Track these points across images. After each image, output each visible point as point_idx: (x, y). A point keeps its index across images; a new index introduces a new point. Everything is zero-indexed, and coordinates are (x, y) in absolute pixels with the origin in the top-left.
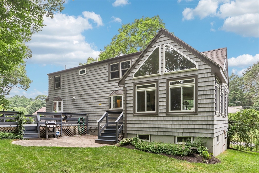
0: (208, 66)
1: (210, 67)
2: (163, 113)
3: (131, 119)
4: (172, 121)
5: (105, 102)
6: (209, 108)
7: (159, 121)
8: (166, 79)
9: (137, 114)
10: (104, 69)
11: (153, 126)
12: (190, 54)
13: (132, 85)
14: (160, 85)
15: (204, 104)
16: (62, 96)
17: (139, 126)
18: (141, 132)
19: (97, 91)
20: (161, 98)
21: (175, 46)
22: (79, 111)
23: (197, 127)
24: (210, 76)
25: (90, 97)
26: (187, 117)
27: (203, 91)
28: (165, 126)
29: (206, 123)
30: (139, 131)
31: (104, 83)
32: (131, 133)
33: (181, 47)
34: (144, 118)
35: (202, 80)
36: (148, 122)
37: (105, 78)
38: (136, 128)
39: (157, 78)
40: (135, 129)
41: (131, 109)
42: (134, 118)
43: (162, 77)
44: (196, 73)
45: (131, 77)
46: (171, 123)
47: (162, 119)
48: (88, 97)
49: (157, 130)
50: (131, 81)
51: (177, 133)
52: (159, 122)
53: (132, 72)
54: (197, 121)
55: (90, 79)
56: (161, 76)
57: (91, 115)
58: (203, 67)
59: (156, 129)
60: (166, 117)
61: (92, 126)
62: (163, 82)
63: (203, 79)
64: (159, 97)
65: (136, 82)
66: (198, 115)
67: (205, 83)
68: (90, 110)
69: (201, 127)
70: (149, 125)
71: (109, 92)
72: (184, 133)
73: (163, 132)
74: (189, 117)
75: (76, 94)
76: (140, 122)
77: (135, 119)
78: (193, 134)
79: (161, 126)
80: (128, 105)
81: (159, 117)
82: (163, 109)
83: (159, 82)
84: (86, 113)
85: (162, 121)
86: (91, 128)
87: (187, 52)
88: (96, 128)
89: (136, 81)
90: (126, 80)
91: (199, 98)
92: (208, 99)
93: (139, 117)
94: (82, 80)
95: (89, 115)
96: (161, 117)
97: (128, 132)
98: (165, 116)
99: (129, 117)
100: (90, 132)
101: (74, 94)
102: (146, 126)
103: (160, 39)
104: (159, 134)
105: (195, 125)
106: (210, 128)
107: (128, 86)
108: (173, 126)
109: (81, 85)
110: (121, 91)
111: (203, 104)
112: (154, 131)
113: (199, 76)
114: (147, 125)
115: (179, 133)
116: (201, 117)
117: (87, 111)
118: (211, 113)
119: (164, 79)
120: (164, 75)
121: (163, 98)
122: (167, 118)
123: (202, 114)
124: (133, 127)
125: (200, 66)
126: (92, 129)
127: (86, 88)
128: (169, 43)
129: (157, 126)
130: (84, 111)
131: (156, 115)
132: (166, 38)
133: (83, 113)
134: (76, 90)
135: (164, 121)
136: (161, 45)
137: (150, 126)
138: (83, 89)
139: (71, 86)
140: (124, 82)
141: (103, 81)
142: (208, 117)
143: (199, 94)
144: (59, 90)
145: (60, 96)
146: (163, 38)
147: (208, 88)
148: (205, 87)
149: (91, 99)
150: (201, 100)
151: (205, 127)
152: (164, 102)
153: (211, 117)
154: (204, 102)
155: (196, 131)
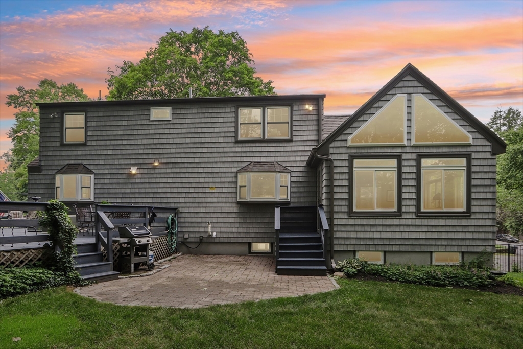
0: (486, 141)
1: (490, 144)
2: (411, 213)
3: (343, 222)
4: (427, 227)
5: (227, 185)
6: (488, 207)
7: (402, 227)
8: (415, 154)
9: (355, 212)
10: (223, 115)
11: (390, 235)
12: (459, 118)
13: (346, 157)
14: (404, 163)
15: (481, 200)
16: (91, 162)
17: (361, 235)
18: (364, 246)
19: (205, 160)
20: (406, 187)
21: (432, 101)
22: (150, 200)
23: (469, 236)
24: (490, 157)
25: (184, 170)
26: (453, 220)
27: (479, 180)
28: (414, 235)
29: (484, 229)
30: (362, 246)
31: (224, 145)
32: (342, 250)
33: (444, 104)
34: (372, 222)
35: (478, 162)
36: (380, 229)
37: (227, 133)
38: (355, 240)
39: (399, 150)
40: (353, 242)
41: (344, 204)
42: (350, 220)
43: (408, 150)
44: (469, 149)
45: (343, 142)
46: (425, 229)
47: (409, 222)
48: (177, 170)
49: (399, 243)
50: (343, 150)
51: (436, 247)
52: (402, 229)
53: (345, 133)
54: (470, 227)
55: (184, 131)
56: (407, 147)
57: (186, 210)
58: (480, 142)
59: (397, 240)
60: (417, 220)
61: (190, 234)
62: (411, 158)
63: (479, 160)
64: (403, 184)
65: (355, 153)
66: (471, 218)
67: (482, 167)
68: (182, 200)
69: (476, 236)
70: (382, 233)
71: (236, 165)
72: (447, 247)
73: (409, 246)
74: (456, 220)
75: (141, 161)
76: (363, 228)
77: (351, 222)
78: (463, 247)
79: (406, 235)
80: (336, 196)
81: (401, 220)
82: (410, 205)
83: (403, 158)
84: (172, 205)
85: (408, 227)
86: (187, 238)
87: (453, 114)
88: (201, 239)
89: (354, 151)
90: (331, 145)
91: (473, 190)
92: (486, 192)
93: (362, 220)
94: (160, 131)
95: (181, 210)
96: (407, 220)
97: (336, 248)
98: (414, 217)
99: (337, 218)
100: (184, 248)
101: (132, 162)
102: (377, 235)
103: (405, 82)
104: (402, 249)
105: (467, 234)
106: (490, 238)
107: (337, 159)
108: (429, 235)
109: (155, 141)
110: (270, 165)
111: (479, 200)
112: (393, 245)
113: (474, 156)
114: (379, 233)
115: (440, 247)
116: (476, 220)
117: (173, 202)
118: (492, 214)
119: (413, 154)
120: (412, 146)
121: (410, 187)
122: (418, 222)
123: (478, 216)
124: (347, 238)
125: (475, 140)
126: (188, 240)
127: (172, 151)
128: (422, 93)
129: (398, 235)
130: (165, 200)
131: (396, 216)
132: (416, 84)
133: (161, 206)
134: (141, 152)
135: (411, 227)
136: (408, 94)
137: (384, 235)
138: (161, 151)
139: (124, 142)
140: (328, 151)
141: (221, 140)
142: (487, 220)
143: (473, 184)
144: (81, 148)
145: (85, 162)
146: (410, 82)
147: (486, 176)
148: (482, 173)
149: (187, 175)
150: (476, 194)
151: (482, 236)
152: (411, 194)
153: (492, 220)
154: (481, 197)
155: (468, 243)
